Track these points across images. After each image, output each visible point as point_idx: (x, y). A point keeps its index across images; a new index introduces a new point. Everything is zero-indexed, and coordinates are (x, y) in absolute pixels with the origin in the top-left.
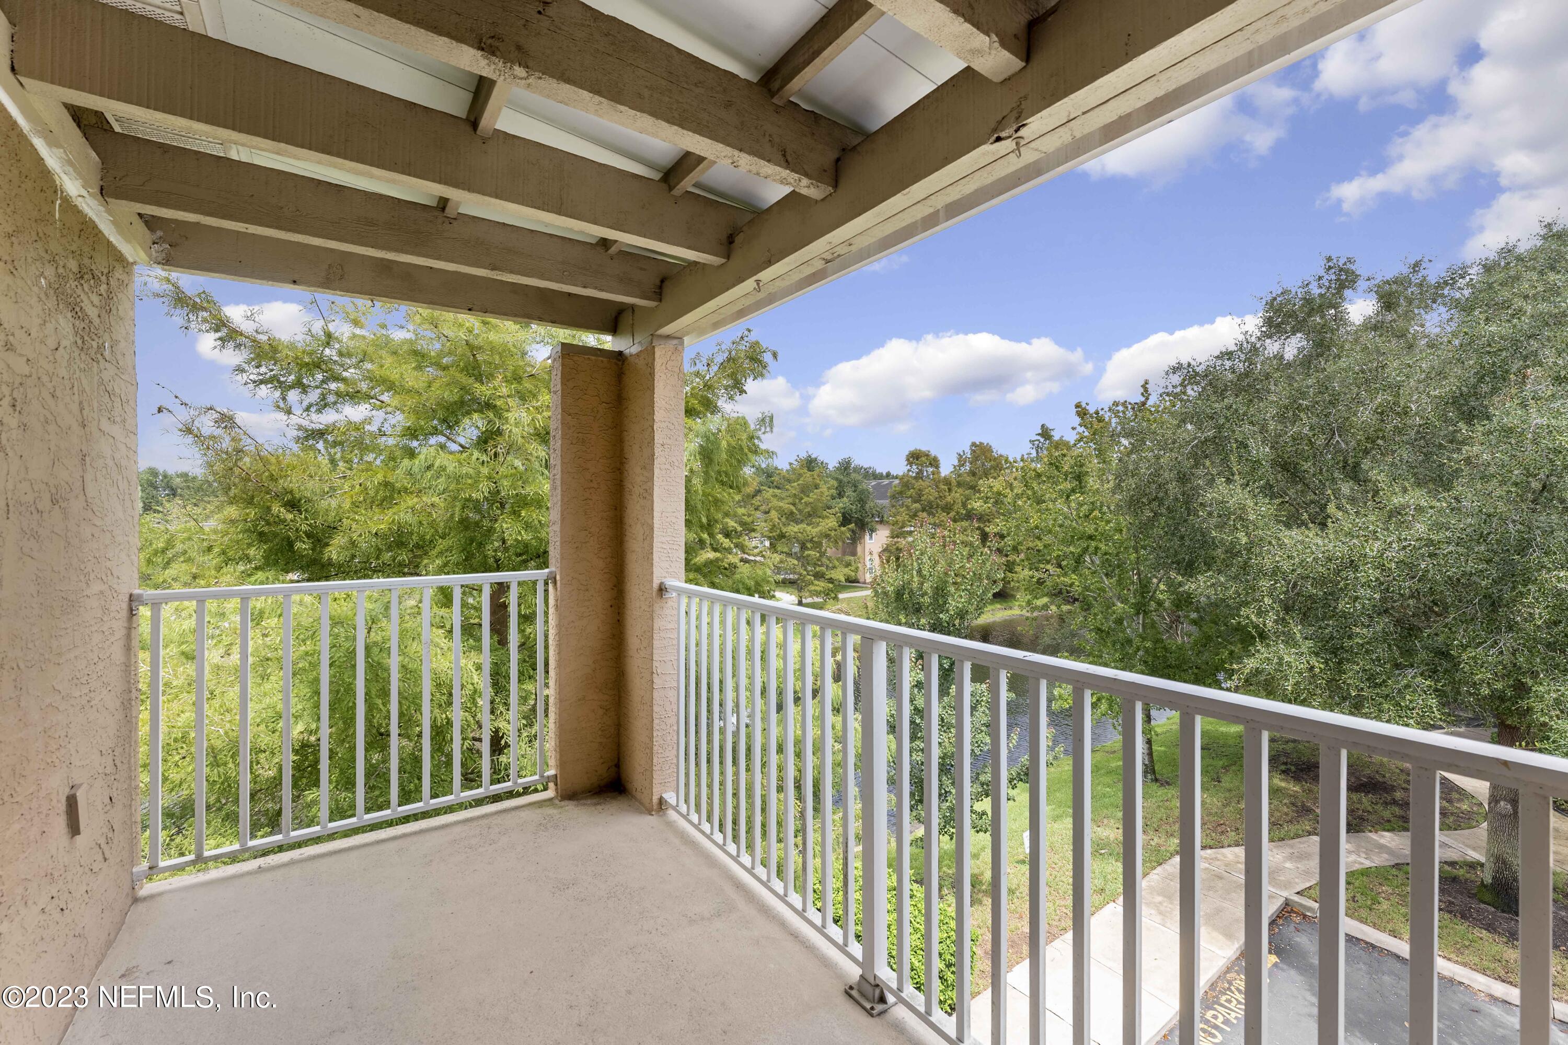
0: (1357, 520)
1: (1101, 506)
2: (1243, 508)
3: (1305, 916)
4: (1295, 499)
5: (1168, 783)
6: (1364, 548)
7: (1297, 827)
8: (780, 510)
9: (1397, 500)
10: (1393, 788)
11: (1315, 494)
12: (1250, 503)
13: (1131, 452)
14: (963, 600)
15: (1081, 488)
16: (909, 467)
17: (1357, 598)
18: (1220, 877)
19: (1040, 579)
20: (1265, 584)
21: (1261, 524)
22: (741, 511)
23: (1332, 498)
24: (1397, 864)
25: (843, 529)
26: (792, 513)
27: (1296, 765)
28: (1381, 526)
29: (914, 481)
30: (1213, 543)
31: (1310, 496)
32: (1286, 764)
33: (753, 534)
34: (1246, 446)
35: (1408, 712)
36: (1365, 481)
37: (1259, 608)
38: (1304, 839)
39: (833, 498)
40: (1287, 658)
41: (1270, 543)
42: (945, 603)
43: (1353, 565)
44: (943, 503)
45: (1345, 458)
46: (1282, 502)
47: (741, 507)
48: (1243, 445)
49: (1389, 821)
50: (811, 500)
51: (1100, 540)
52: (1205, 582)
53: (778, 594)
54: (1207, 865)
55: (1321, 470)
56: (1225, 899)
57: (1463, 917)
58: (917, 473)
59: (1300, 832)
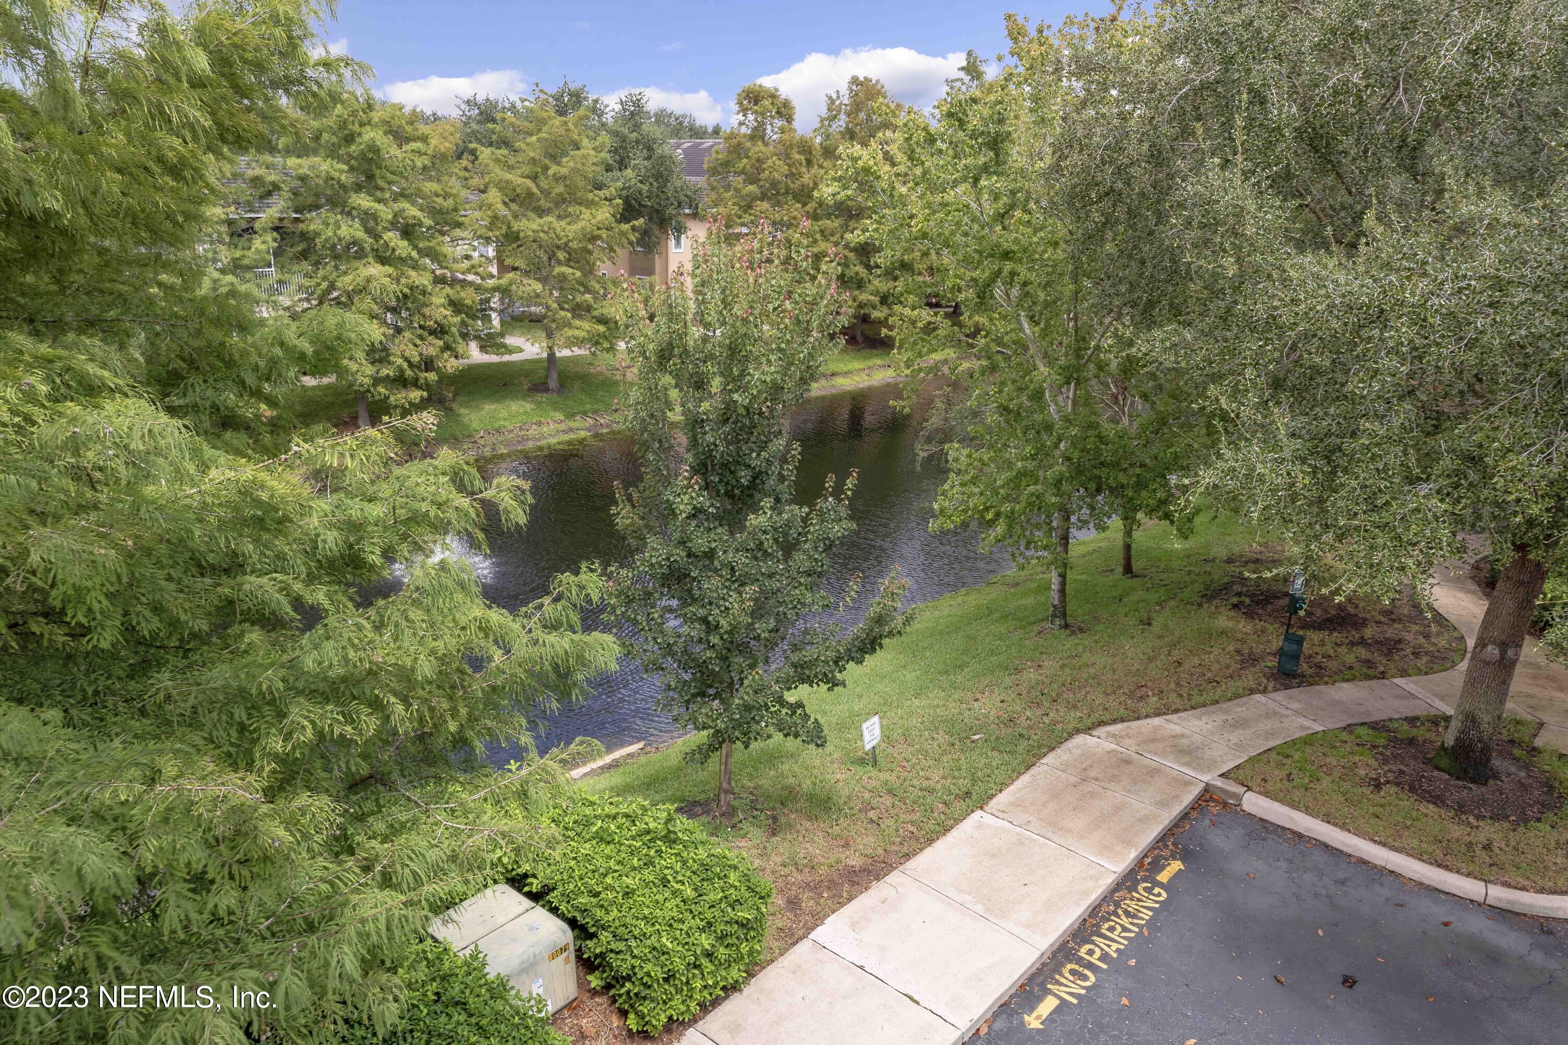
0: (1403, 241)
1: (1027, 201)
2: (1239, 213)
3: (1225, 805)
4: (1320, 202)
5: (1081, 630)
6: (1403, 290)
7: (1237, 684)
8: (504, 187)
9: (1466, 209)
10: (1364, 623)
11: (1350, 193)
12: (1251, 205)
13: (1084, 104)
14: (773, 369)
15: (998, 164)
16: (740, 117)
17: (1376, 371)
18: (1128, 762)
19: (929, 323)
20: (1252, 345)
21: (1262, 242)
22: (430, 187)
23: (1374, 201)
24: (1349, 725)
25: (625, 227)
26: (530, 194)
27: (1252, 596)
28: (1435, 252)
29: (748, 144)
30: (1188, 272)
31: (1342, 197)
32: (1239, 594)
33: (458, 232)
34: (1263, 102)
35: (1409, 548)
36: (1423, 175)
37: (1236, 384)
38: (1244, 699)
39: (608, 169)
40: (1260, 469)
41: (1269, 276)
42: (743, 373)
43: (1381, 317)
44: (795, 186)
45: (1404, 131)
46: (1301, 206)
47: (430, 179)
48: (1259, 98)
49: (1351, 668)
50: (563, 171)
51: (1020, 260)
52: (1162, 341)
53: (510, 340)
54: (1114, 746)
55: (1366, 151)
56: (1129, 791)
57: (1412, 789)
58: (755, 129)
59: (1241, 691)
